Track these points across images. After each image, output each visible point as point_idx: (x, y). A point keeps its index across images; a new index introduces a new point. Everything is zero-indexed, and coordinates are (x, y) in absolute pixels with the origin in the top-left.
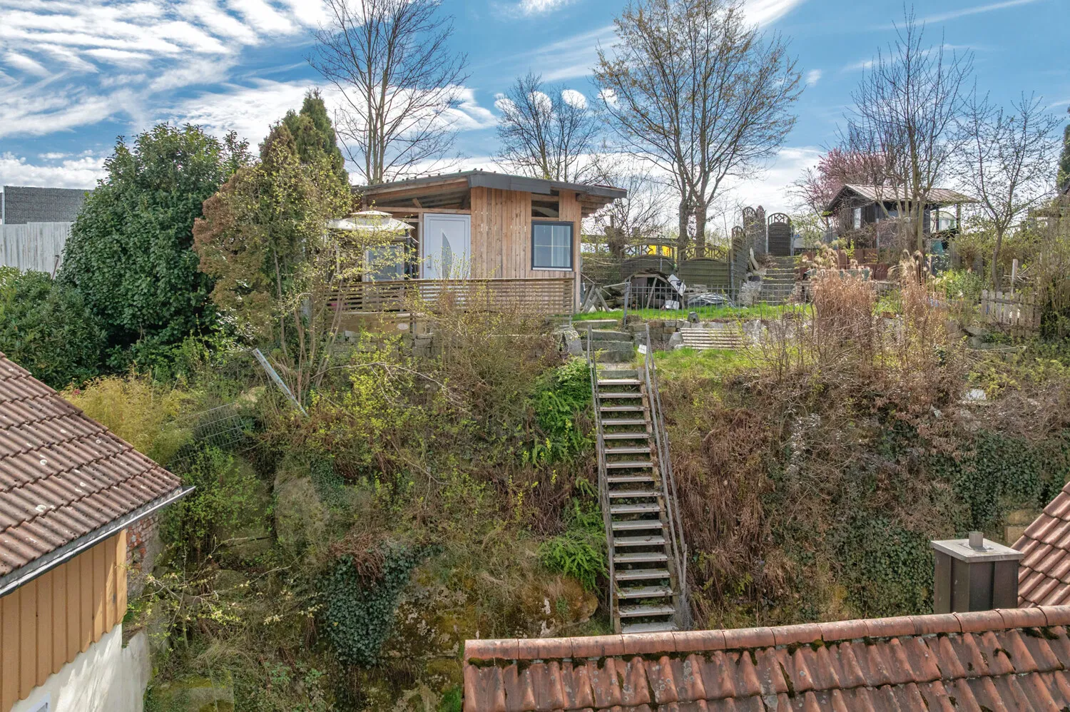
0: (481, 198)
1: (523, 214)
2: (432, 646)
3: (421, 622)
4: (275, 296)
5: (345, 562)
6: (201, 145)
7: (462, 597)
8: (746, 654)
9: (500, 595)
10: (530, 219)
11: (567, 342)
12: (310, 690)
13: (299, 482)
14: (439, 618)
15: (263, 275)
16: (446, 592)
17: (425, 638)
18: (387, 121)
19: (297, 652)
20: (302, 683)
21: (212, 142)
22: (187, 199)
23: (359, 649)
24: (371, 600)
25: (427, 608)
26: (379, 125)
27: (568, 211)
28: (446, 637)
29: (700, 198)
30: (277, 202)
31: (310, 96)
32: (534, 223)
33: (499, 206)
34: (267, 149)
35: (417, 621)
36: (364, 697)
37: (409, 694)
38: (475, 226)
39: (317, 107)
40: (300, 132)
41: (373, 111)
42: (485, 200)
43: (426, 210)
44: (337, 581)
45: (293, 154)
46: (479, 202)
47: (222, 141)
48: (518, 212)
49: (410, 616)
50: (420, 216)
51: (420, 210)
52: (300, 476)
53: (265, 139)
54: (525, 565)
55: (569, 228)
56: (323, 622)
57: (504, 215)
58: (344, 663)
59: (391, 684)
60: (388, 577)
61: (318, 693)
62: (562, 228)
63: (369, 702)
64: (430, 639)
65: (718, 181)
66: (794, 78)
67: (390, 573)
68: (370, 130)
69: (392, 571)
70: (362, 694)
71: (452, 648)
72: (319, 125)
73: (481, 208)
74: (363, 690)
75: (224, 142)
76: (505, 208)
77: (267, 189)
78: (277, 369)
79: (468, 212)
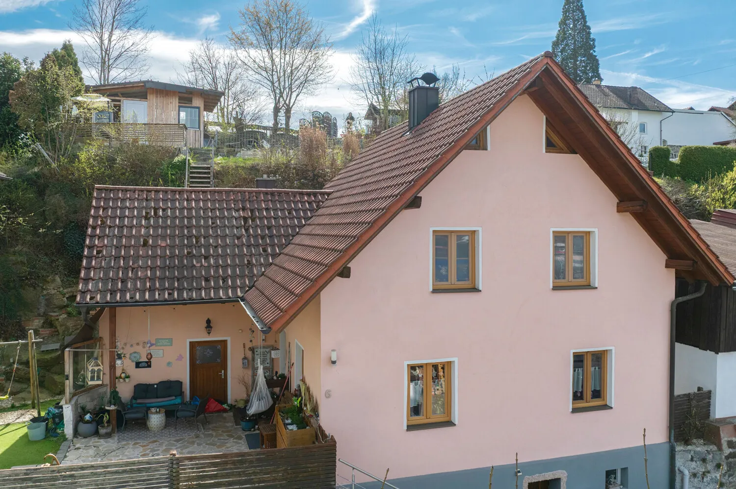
0: (153, 94)
1: (174, 103)
4: (46, 122)
5: (73, 222)
6: (12, 62)
8: (177, 192)
10: (177, 105)
11: (181, 151)
12: (58, 266)
13: (55, 196)
15: (41, 114)
18: (111, 58)
19: (53, 254)
20: (54, 264)
21: (17, 61)
22: (5, 85)
23: (78, 252)
26: (107, 59)
27: (198, 102)
30: (48, 84)
31: (66, 43)
32: (179, 107)
33: (162, 98)
34: (43, 64)
38: (149, 107)
39: (69, 47)
40: (60, 58)
41: (104, 52)
42: (155, 95)
43: (125, 98)
44: (70, 230)
45: (55, 66)
46: (152, 96)
47: (21, 61)
48: (171, 101)
50: (122, 101)
51: (122, 99)
52: (56, 194)
53: (43, 59)
55: (198, 110)
56: (64, 243)
57: (165, 102)
58: (72, 257)
61: (60, 268)
62: (193, 110)
65: (298, 95)
68: (102, 62)
72: (69, 56)
73: (152, 99)
75: (22, 61)
76: (165, 99)
77: (44, 78)
78: (47, 153)
79: (146, 100)
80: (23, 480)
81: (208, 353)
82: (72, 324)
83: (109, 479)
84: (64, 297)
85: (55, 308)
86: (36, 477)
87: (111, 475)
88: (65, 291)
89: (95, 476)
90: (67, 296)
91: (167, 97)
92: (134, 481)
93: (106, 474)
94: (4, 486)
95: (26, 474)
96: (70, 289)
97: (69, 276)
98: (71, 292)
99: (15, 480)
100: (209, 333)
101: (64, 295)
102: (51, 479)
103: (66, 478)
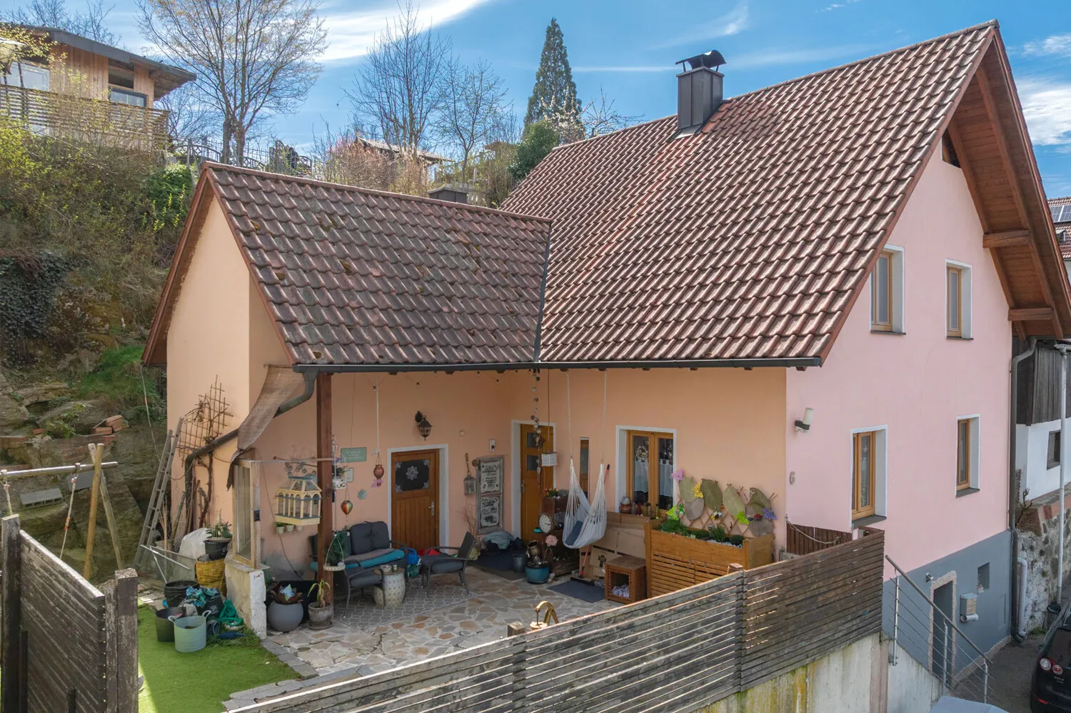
1: (101, 79)
2: (87, 325)
3: (76, 309)
7: (108, 297)
9: (137, 296)
10: (107, 84)
11: (165, 158)
14: (90, 307)
16: (95, 292)
17: (80, 319)
24: (34, 289)
25: (81, 300)
27: (143, 86)
28: (99, 320)
29: (240, 124)
32: (110, 88)
35: (73, 308)
36: (32, 356)
37: (70, 357)
48: (96, 77)
49: (67, 304)
54: (156, 280)
59: (55, 348)
60: (47, 274)
62: (137, 97)
63: (37, 361)
64: (84, 321)
65: (255, 111)
66: (322, 34)
67: (49, 272)
69: (50, 269)
70: (31, 354)
71: (103, 327)
74: (31, 351)
80: (569, 645)
81: (412, 473)
82: (68, 451)
83: (675, 625)
84: (21, 405)
85: (6, 426)
86: (585, 637)
87: (676, 616)
88: (21, 392)
89: (659, 622)
90: (27, 402)
91: (88, 68)
92: (703, 624)
93: (671, 615)
94: (541, 662)
95: (573, 632)
96: (29, 391)
97: (13, 367)
98: (34, 394)
99: (557, 647)
100: (425, 436)
101: (20, 401)
102: (605, 637)
103: (625, 632)
